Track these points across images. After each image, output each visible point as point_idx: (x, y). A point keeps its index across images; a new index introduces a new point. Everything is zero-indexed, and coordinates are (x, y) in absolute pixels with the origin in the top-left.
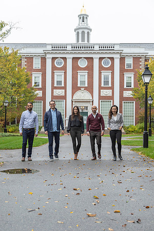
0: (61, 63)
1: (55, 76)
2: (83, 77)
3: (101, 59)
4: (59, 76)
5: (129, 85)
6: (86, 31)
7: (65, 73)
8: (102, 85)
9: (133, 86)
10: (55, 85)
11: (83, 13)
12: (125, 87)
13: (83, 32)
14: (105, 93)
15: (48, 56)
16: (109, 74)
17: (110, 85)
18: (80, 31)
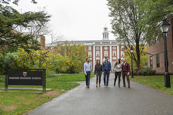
0: (98, 48)
1: (96, 53)
2: (106, 53)
3: (112, 47)
4: (98, 53)
5: (123, 55)
6: (107, 34)
7: (100, 52)
8: (113, 56)
9: (124, 56)
10: (96, 56)
11: (106, 27)
12: (121, 56)
13: (106, 35)
14: (114, 58)
15: (94, 46)
16: (115, 52)
17: (116, 56)
18: (105, 34)
